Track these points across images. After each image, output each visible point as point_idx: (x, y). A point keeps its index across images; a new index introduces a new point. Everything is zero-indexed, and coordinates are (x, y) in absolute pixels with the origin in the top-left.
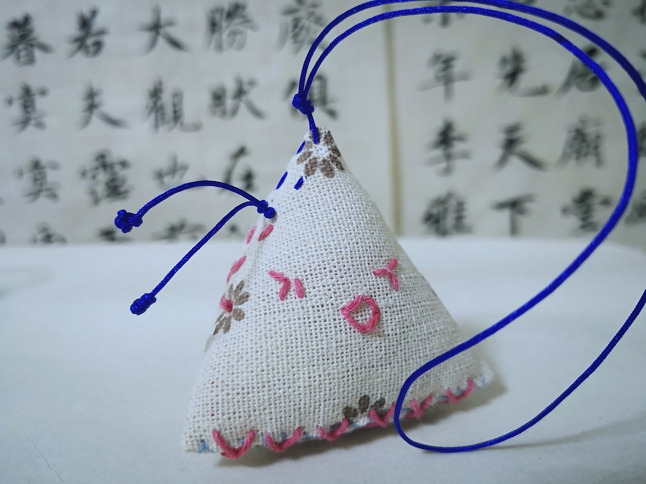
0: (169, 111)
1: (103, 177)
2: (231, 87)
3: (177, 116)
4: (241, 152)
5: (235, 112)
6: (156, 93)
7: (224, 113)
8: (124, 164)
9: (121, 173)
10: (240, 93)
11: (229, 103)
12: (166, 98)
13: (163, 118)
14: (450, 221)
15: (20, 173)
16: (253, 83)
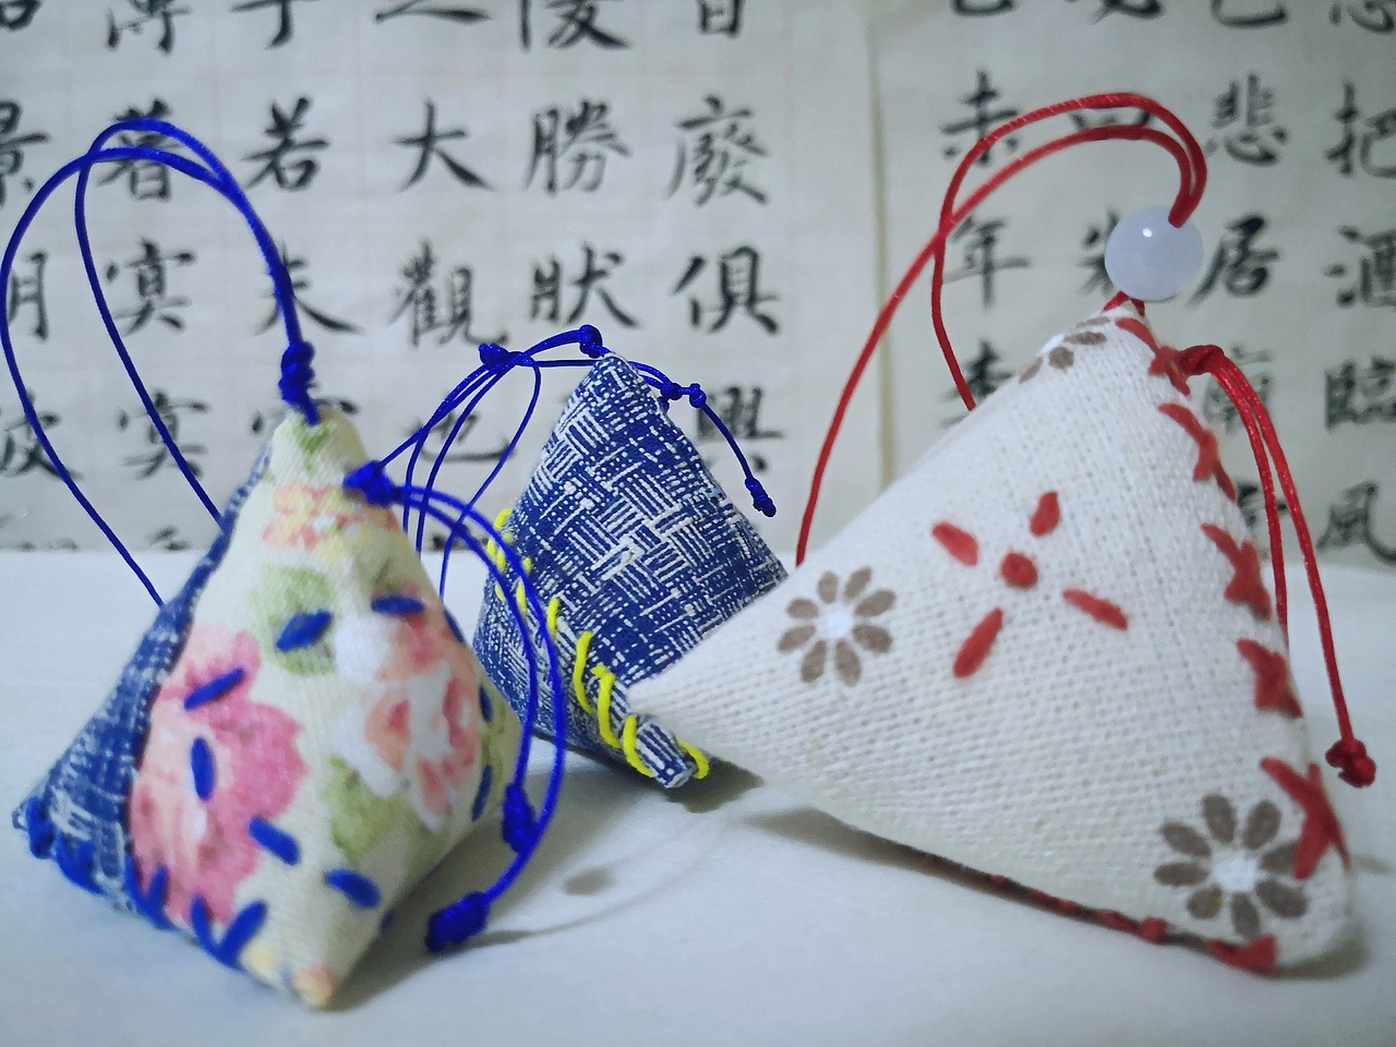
0: (443, 312)
3: (462, 317)
6: (420, 270)
7: (553, 317)
8: (348, 407)
10: (589, 277)
11: (569, 295)
12: (441, 280)
13: (431, 321)
15: (124, 422)
16: (615, 258)
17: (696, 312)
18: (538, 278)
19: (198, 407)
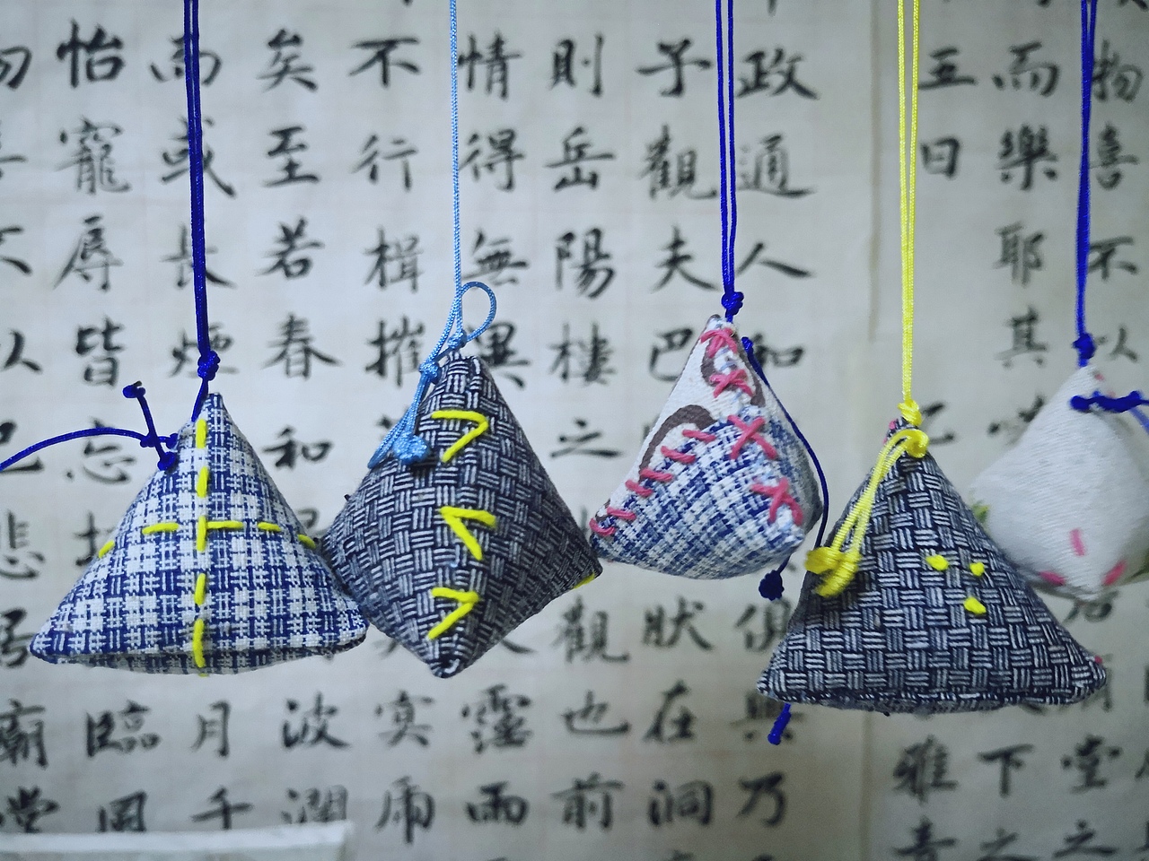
0: (588, 640)
1: (493, 718)
2: (672, 611)
3: (600, 643)
4: (679, 690)
5: (673, 641)
6: (575, 616)
7: (658, 642)
8: (524, 702)
9: (518, 712)
10: (682, 618)
11: (668, 630)
12: (587, 621)
13: (580, 647)
14: (928, 776)
15: (379, 711)
16: (699, 606)
17: (750, 640)
18: (650, 619)
19: (428, 701)
